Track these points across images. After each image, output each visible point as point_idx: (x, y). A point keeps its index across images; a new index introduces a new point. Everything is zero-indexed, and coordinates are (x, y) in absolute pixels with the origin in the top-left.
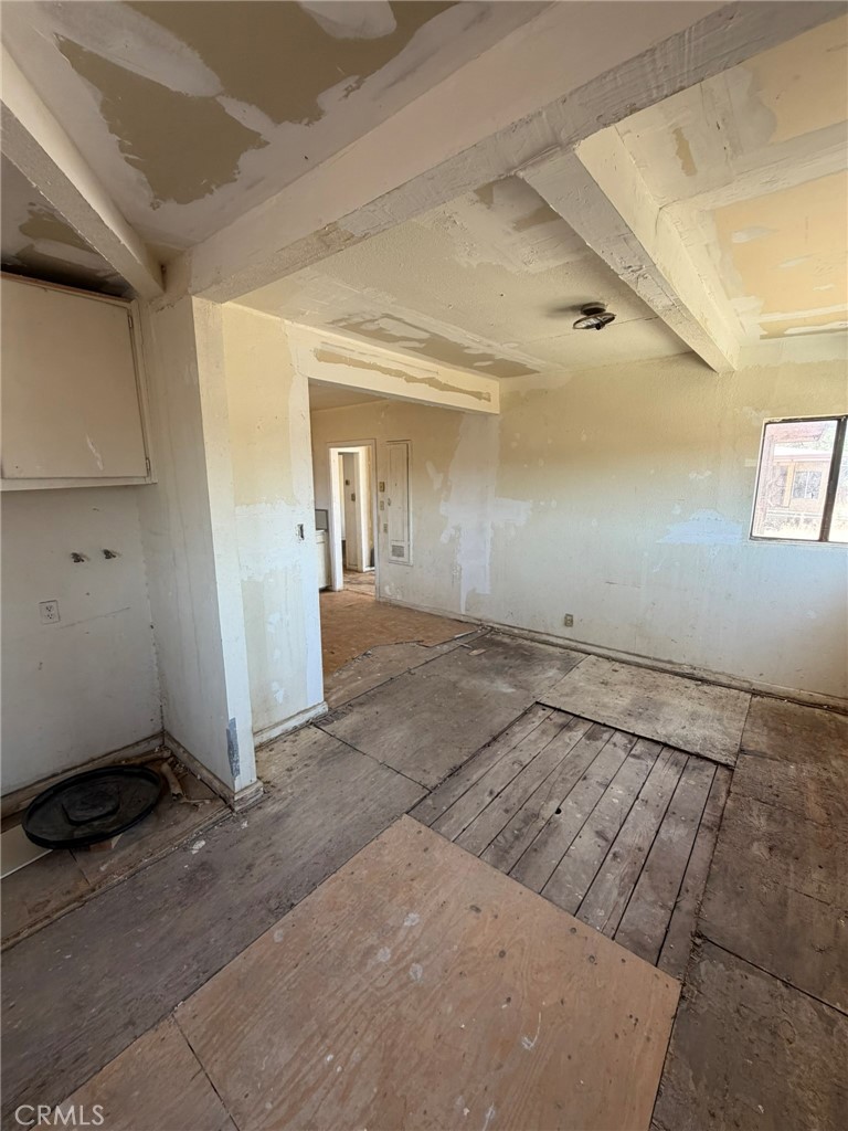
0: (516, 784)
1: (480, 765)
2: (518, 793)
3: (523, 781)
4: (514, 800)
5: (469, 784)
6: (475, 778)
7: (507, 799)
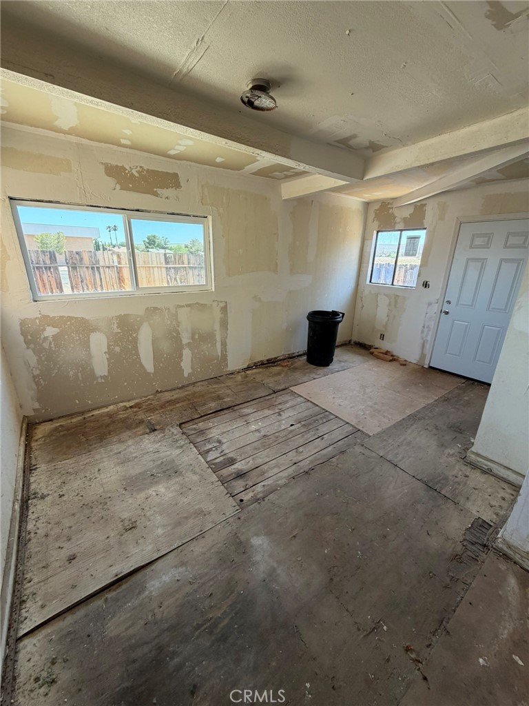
0: (307, 440)
1: (324, 456)
2: (309, 435)
3: (301, 441)
4: (312, 433)
5: (335, 446)
6: (330, 449)
7: (315, 435)
